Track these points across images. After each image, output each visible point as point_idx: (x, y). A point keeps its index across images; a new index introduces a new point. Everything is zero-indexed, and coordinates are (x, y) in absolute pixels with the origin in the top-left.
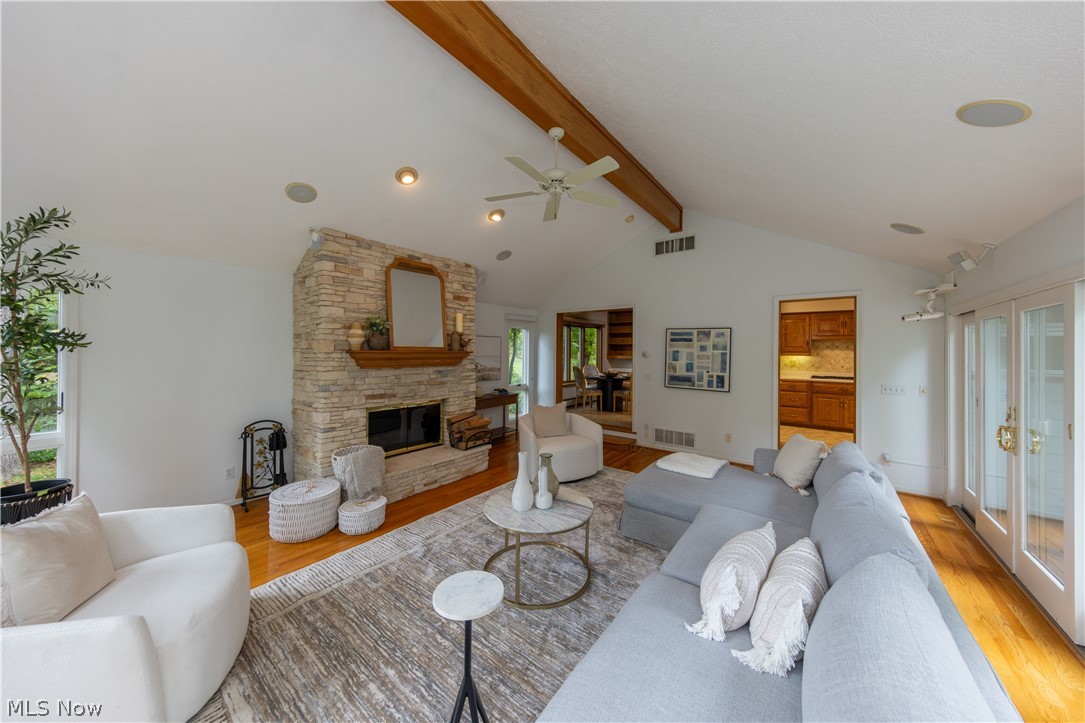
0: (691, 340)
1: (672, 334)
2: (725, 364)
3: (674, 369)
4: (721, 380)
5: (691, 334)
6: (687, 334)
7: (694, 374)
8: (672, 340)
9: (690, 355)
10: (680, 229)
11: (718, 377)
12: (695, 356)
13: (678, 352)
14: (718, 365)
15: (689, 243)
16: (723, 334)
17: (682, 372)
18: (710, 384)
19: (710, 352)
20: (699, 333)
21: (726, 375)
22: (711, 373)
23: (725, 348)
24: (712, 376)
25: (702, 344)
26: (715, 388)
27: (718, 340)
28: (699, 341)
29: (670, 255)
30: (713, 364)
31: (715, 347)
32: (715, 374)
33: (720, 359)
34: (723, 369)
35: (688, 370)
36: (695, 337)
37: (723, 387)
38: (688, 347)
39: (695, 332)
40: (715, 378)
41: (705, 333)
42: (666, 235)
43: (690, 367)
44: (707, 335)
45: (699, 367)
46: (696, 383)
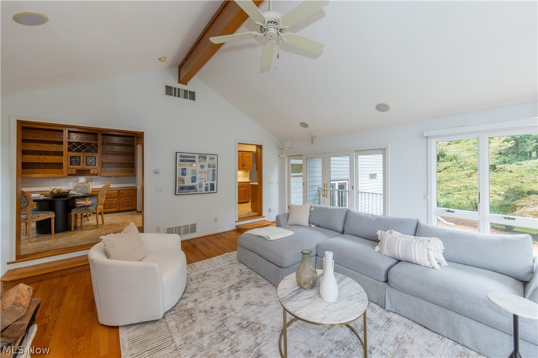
0: (194, 161)
1: (181, 156)
2: (214, 175)
3: (183, 181)
4: (212, 186)
5: (194, 157)
6: (192, 157)
7: (197, 184)
8: (181, 161)
9: (194, 171)
10: (186, 84)
11: (211, 184)
12: (197, 172)
13: (185, 169)
14: (211, 177)
15: (192, 96)
16: (213, 158)
17: (188, 182)
18: (206, 189)
19: (206, 168)
20: (199, 157)
21: (215, 182)
22: (207, 182)
23: (214, 167)
24: (207, 184)
25: (202, 164)
26: (209, 191)
27: (211, 161)
28: (200, 162)
29: (177, 98)
30: (208, 176)
31: (209, 166)
32: (209, 182)
33: (211, 173)
34: (213, 180)
35: (192, 182)
36: (197, 159)
37: (213, 190)
38: (192, 165)
39: (197, 156)
40: (209, 184)
41: (203, 157)
42: (175, 84)
43: (194, 179)
44: (205, 158)
45: (200, 179)
46: (198, 189)
